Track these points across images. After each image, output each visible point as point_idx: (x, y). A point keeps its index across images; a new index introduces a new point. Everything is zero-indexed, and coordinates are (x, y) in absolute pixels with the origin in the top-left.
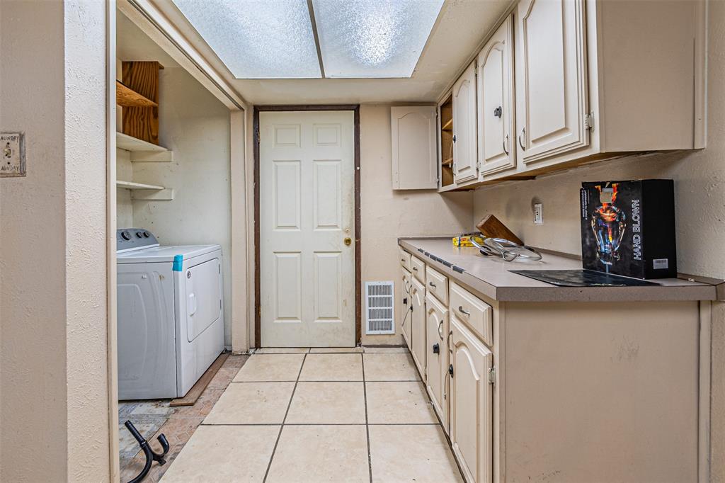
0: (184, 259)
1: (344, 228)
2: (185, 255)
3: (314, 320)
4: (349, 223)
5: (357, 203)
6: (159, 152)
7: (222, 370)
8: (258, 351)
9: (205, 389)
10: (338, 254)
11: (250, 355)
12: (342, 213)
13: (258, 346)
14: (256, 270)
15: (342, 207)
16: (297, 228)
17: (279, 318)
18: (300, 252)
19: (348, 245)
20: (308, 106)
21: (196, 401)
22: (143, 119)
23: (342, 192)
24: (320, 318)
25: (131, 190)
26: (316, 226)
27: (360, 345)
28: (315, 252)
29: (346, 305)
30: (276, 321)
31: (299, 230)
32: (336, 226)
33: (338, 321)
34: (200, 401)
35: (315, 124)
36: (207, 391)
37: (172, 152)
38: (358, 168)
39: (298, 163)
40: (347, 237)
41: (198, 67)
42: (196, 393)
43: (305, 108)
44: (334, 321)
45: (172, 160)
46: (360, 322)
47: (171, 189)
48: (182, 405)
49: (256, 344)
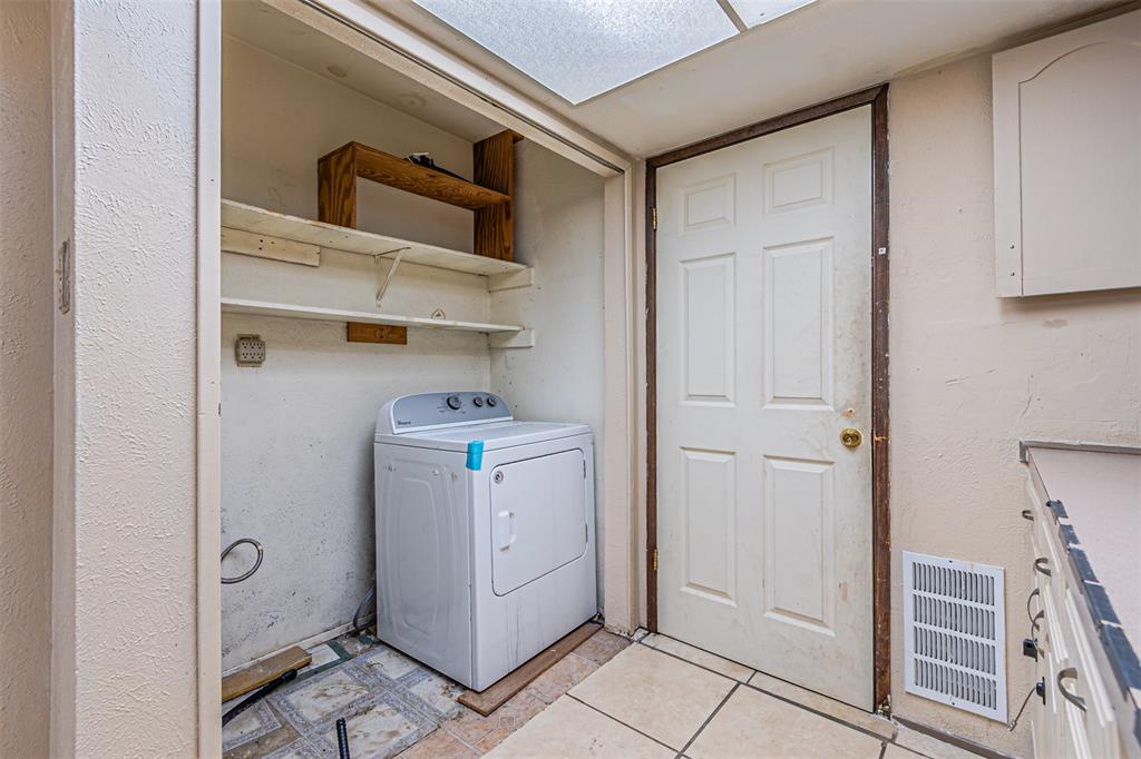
0: (485, 449)
1: (842, 403)
2: (487, 444)
3: (764, 612)
4: (854, 392)
5: (880, 343)
6: (517, 271)
7: (571, 657)
8: (651, 640)
9: (520, 690)
10: (826, 467)
11: (631, 642)
12: (835, 368)
13: (652, 628)
14: (648, 478)
15: (835, 352)
16: (728, 400)
17: (691, 585)
18: (733, 453)
19: (852, 448)
20: (752, 128)
21: (494, 710)
22: (494, 225)
23: (835, 316)
24: (777, 610)
25: (487, 334)
26: (769, 396)
27: (887, 714)
28: (766, 456)
29: (845, 597)
30: (685, 589)
31: (732, 405)
32: (819, 400)
33: (823, 630)
34: (502, 712)
35: (767, 165)
36: (523, 694)
37: (533, 270)
38: (882, 251)
39: (731, 259)
40: (851, 427)
41: (485, 98)
42: (504, 691)
43: (745, 136)
44: (816, 628)
45: (533, 282)
46: (888, 653)
47: (531, 330)
48: (471, 707)
49: (649, 624)
